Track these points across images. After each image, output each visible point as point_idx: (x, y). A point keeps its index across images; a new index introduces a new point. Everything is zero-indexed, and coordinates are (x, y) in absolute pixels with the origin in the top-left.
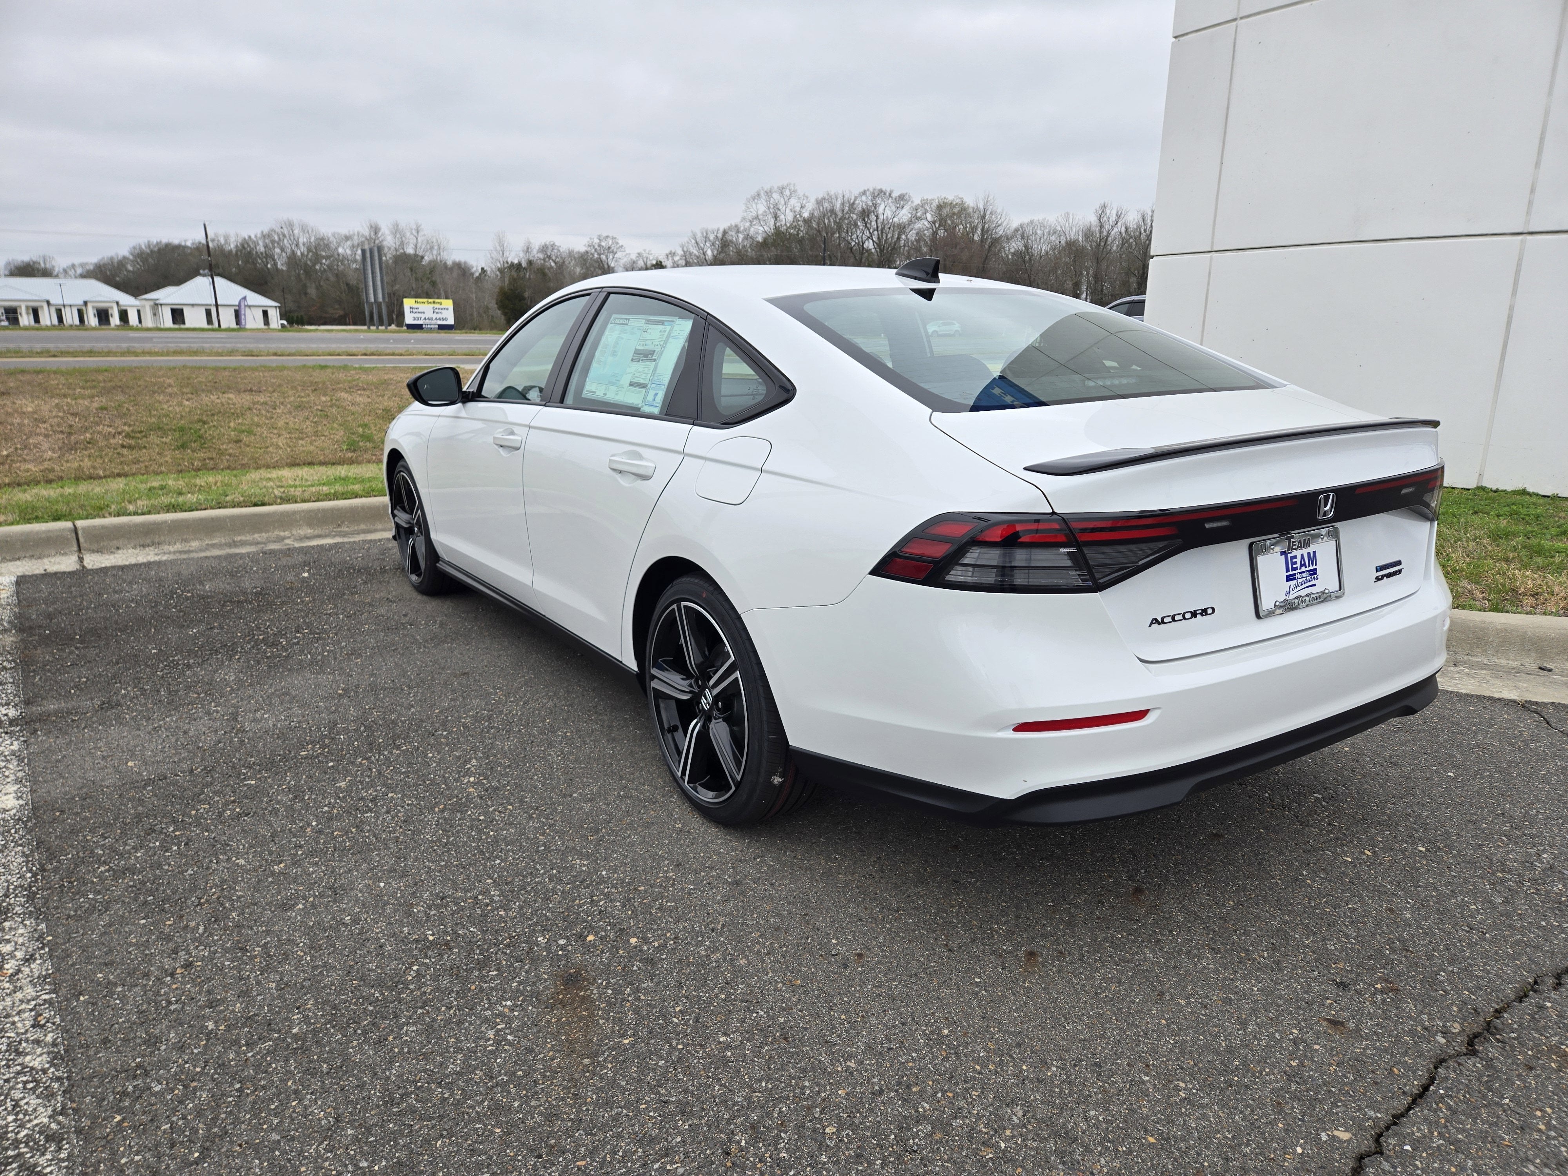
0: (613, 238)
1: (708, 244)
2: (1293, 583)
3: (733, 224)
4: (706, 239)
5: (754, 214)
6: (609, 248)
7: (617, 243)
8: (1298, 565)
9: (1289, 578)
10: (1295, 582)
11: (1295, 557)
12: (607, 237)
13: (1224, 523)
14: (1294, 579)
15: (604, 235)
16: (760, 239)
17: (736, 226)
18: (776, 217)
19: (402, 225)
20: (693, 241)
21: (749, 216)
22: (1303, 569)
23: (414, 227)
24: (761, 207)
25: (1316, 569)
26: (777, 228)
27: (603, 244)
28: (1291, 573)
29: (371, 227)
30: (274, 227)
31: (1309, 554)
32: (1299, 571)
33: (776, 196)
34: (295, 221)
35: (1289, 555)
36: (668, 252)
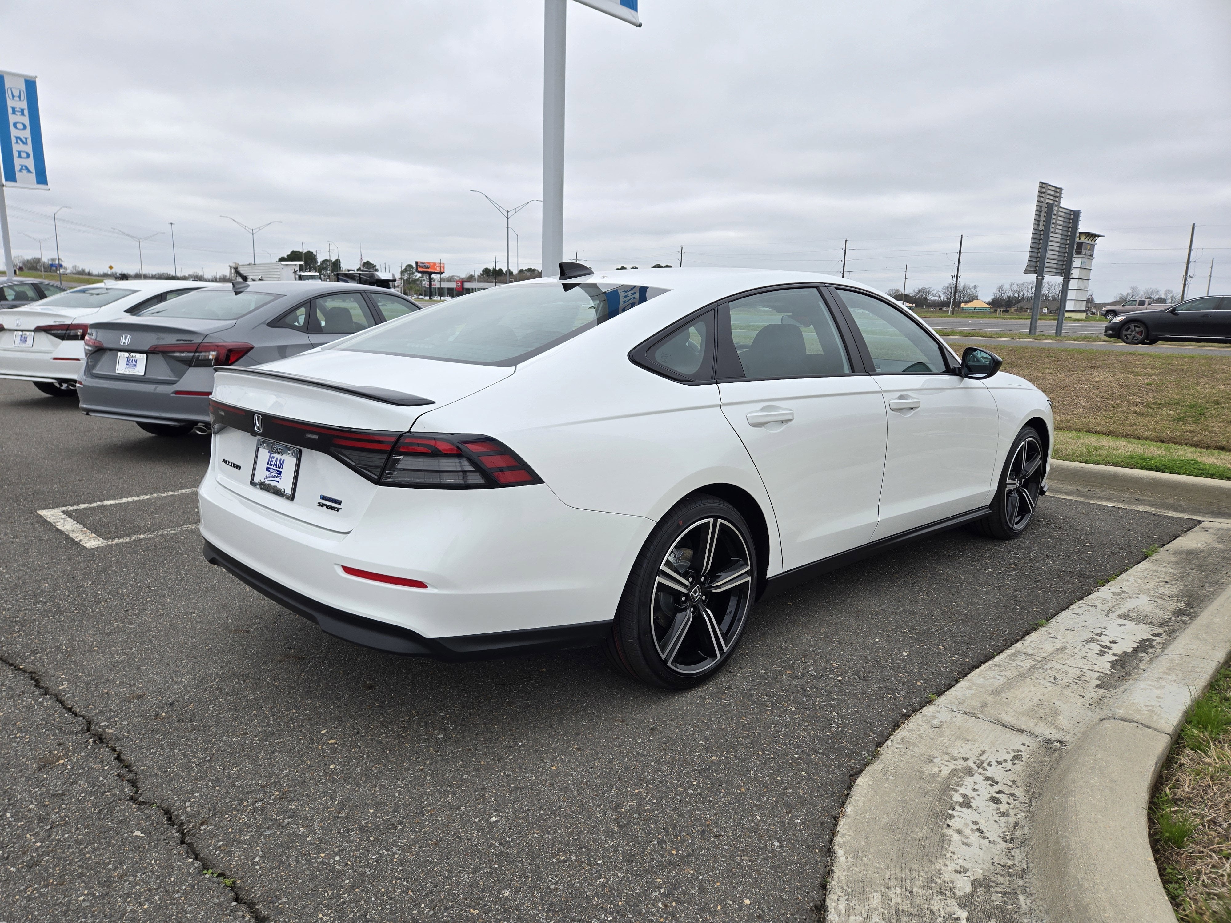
8: (273, 464)
10: (269, 473)
11: (274, 458)
14: (270, 471)
22: (275, 467)
28: (269, 466)
31: (281, 460)
35: (272, 455)
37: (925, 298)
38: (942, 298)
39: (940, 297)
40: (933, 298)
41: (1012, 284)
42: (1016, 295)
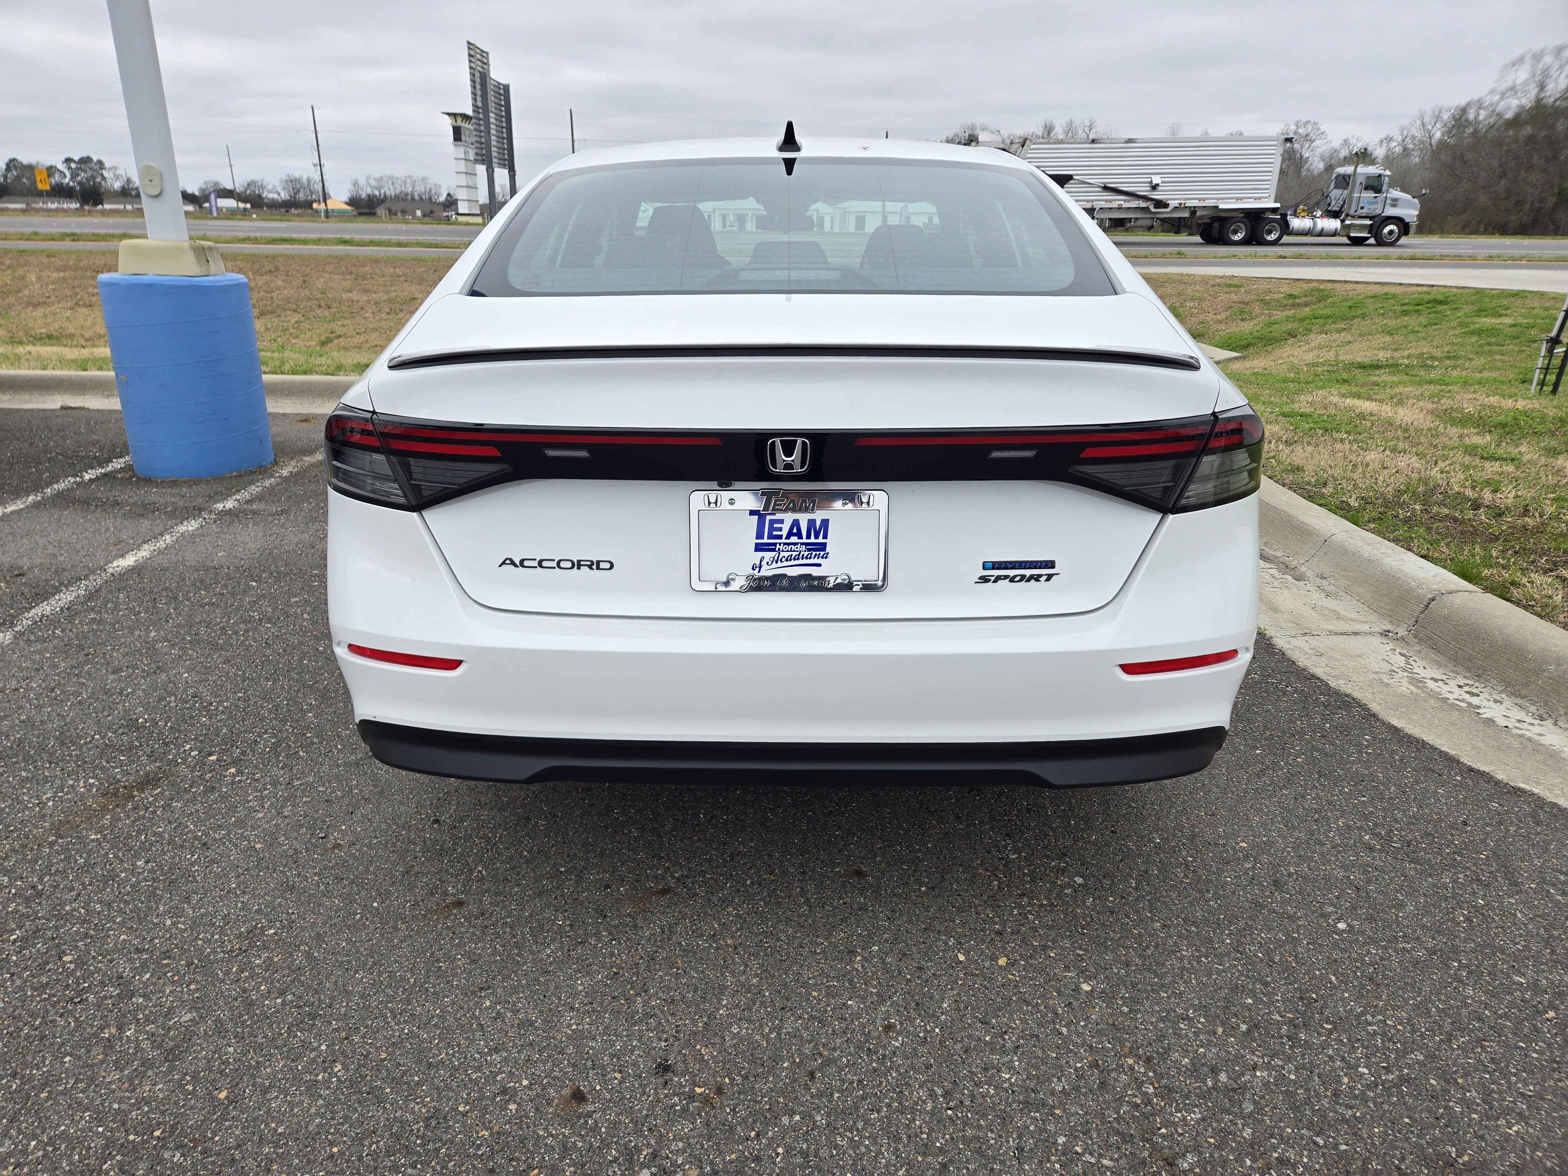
0: (1315, 124)
1: (1438, 125)
2: (768, 555)
3: (1476, 99)
4: (1438, 118)
5: (1509, 84)
6: (1307, 135)
7: (1318, 129)
8: (784, 533)
9: (759, 548)
10: (773, 554)
11: (781, 521)
12: (1307, 122)
13: (584, 454)
14: (774, 550)
15: (1304, 120)
16: (1509, 115)
17: (1479, 101)
18: (1542, 87)
19: (1077, 122)
20: (1419, 122)
21: (1503, 86)
22: (794, 539)
23: (1088, 124)
24: (1522, 75)
25: (825, 544)
26: (1538, 100)
27: (1300, 131)
28: (766, 540)
29: (1046, 126)
30: (958, 131)
31: (811, 523)
32: (783, 540)
33: (1548, 59)
34: (978, 125)
35: (768, 518)
36: (1383, 136)
37: (260, 196)
38: (283, 195)
39: (279, 194)
40: (271, 196)
41: (368, 178)
42: (377, 193)
